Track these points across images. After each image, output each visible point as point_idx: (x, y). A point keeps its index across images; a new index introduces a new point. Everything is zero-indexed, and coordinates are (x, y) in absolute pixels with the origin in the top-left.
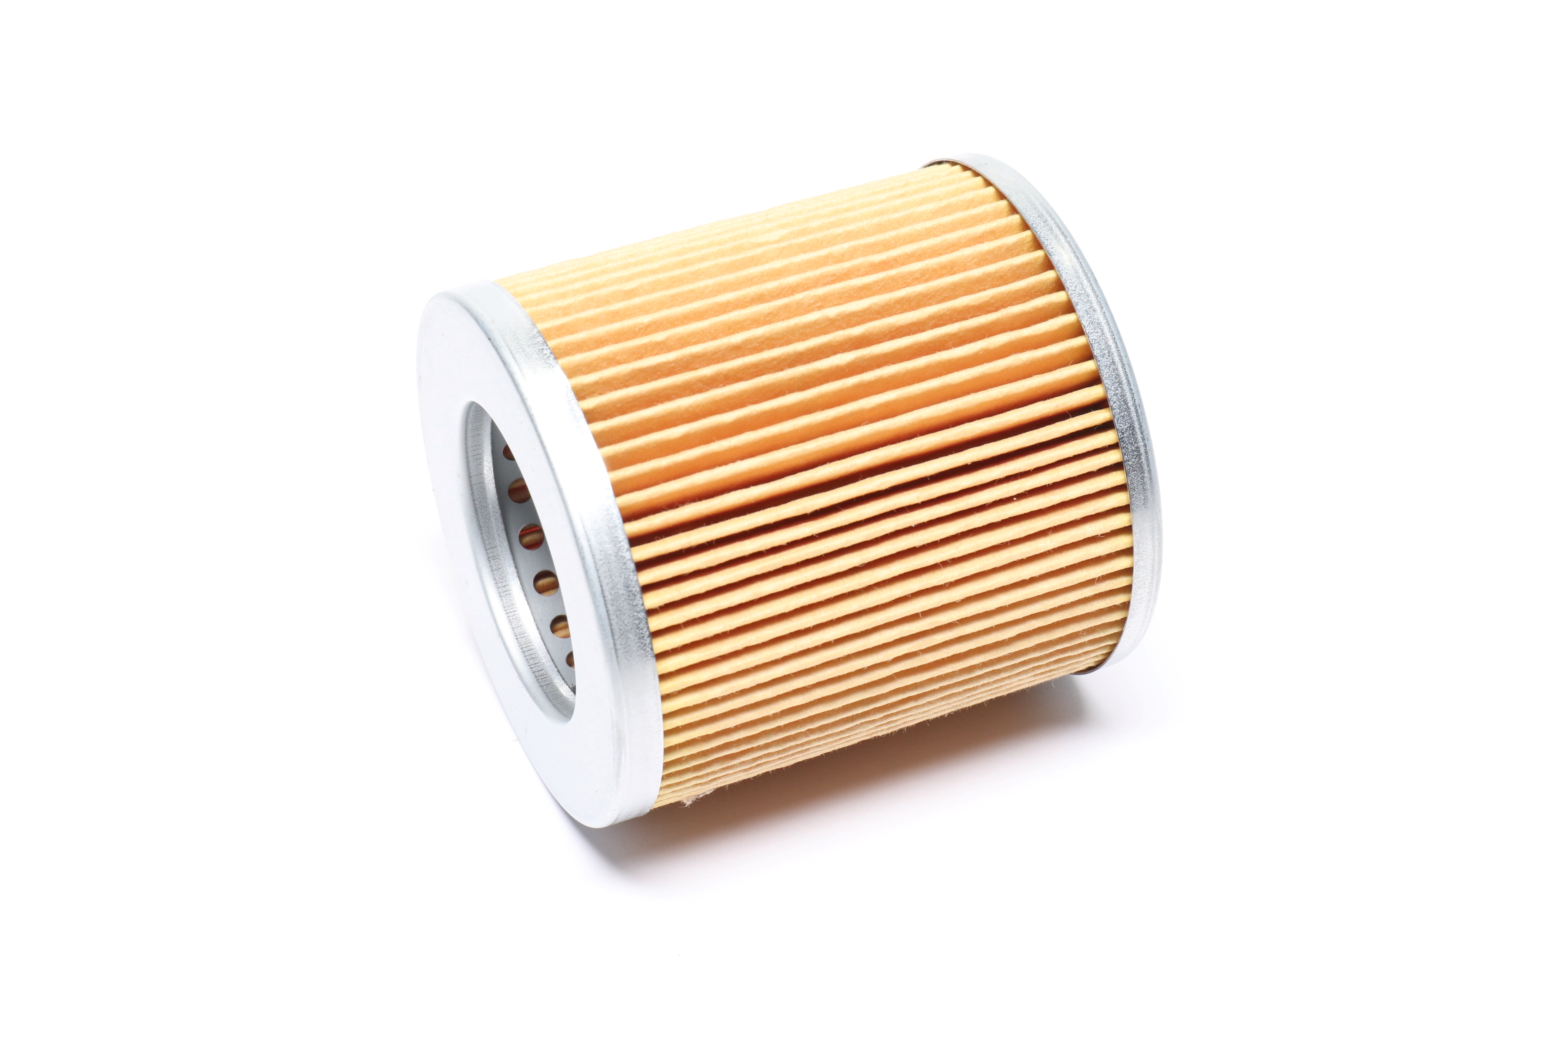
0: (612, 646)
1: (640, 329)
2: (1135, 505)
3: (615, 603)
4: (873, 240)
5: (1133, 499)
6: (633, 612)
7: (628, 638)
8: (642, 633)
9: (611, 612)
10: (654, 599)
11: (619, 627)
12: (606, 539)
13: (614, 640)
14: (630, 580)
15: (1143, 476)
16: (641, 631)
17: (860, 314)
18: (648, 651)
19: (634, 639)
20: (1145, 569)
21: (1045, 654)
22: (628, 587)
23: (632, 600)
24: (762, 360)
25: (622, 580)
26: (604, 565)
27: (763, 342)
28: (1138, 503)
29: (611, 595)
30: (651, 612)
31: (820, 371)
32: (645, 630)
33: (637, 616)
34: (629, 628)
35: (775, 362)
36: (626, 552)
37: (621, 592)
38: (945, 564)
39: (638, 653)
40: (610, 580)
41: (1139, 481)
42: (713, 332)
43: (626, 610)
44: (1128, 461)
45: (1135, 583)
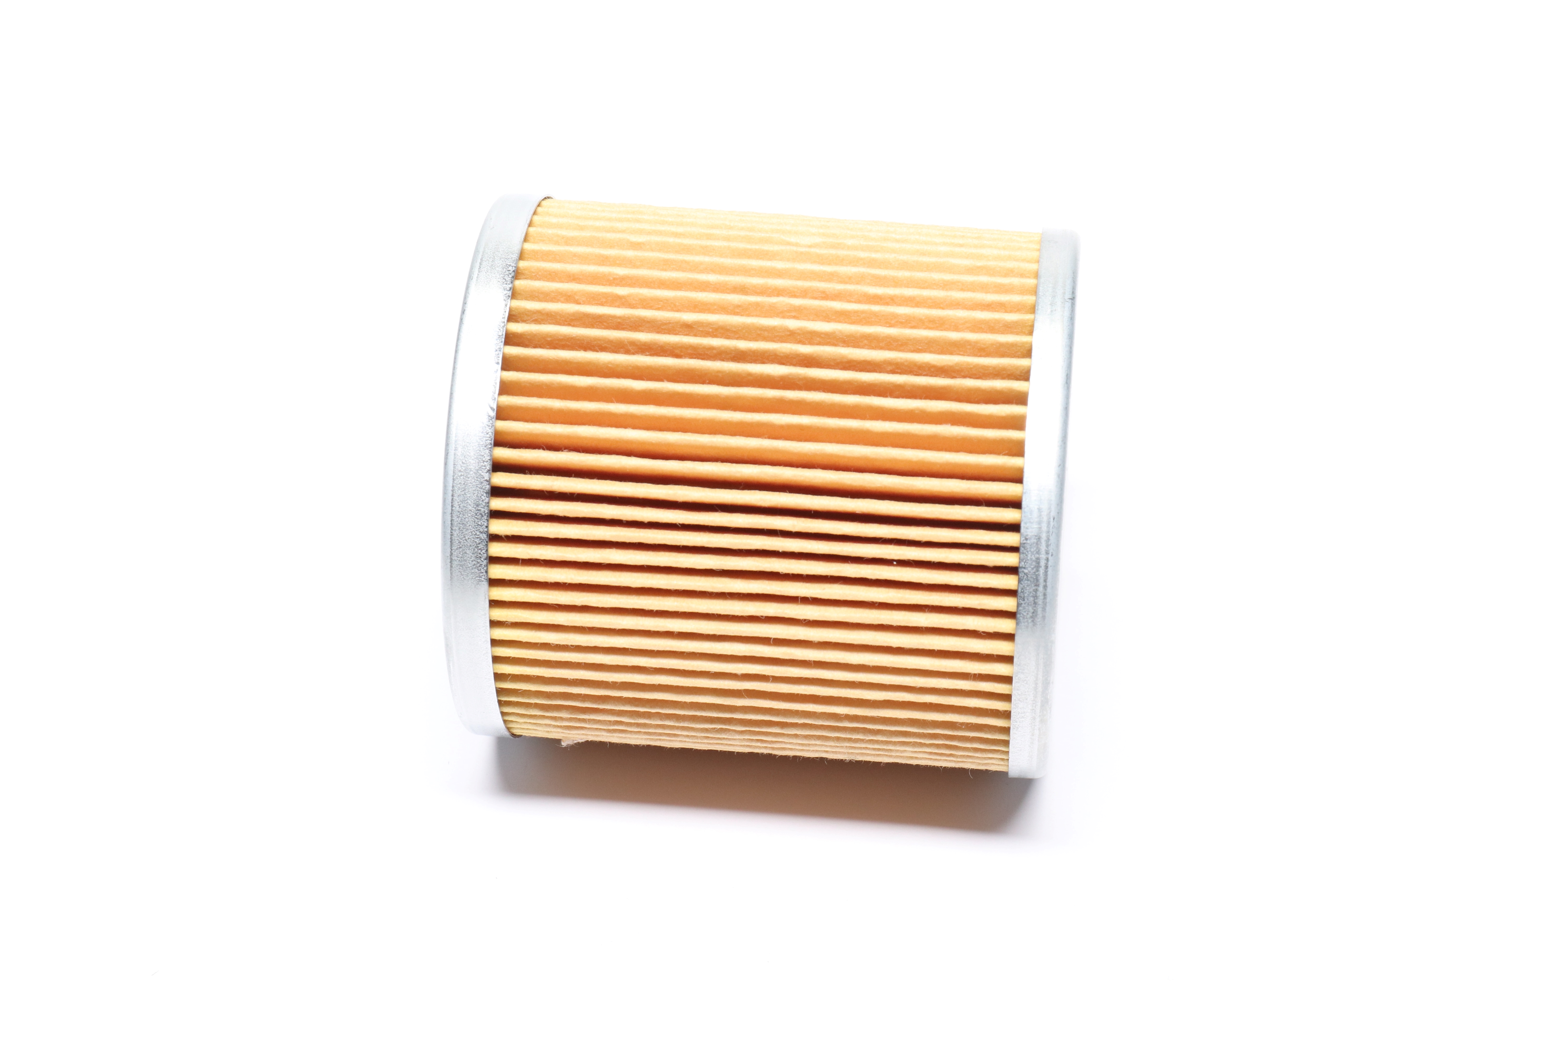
0: (449, 554)
1: (614, 279)
2: (1022, 615)
3: (461, 516)
4: (883, 274)
5: (1020, 608)
6: (476, 531)
7: (466, 553)
8: (480, 554)
9: (455, 523)
10: (500, 527)
11: (459, 539)
12: (472, 454)
13: (452, 550)
14: (482, 500)
15: (1037, 589)
16: (480, 551)
17: (822, 336)
18: (483, 573)
19: (472, 556)
20: (1027, 683)
21: (923, 733)
22: (478, 506)
23: (478, 519)
24: (701, 345)
25: (474, 497)
26: (462, 477)
27: (716, 329)
28: (1025, 614)
29: (460, 507)
30: (495, 538)
31: (750, 374)
32: (484, 551)
33: (478, 535)
34: (469, 544)
35: (715, 351)
36: (486, 473)
37: (470, 508)
38: (805, 600)
39: (473, 571)
40: (463, 493)
41: (1030, 592)
42: (677, 304)
43: (469, 526)
44: (1024, 568)
45: (1015, 694)
